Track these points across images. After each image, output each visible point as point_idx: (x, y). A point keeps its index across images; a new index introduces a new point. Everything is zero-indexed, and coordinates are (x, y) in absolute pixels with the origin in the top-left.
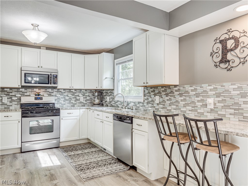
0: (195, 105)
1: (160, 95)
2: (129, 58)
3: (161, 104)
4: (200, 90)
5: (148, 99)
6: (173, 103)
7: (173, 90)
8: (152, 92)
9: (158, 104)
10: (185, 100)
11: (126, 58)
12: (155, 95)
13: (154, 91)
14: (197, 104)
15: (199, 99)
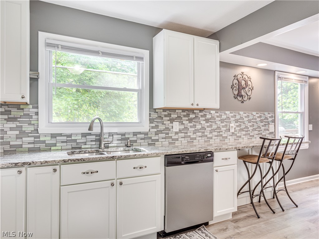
0: (221, 131)
1: (180, 120)
2: (103, 47)
3: (181, 133)
4: (224, 117)
5: (157, 126)
6: (198, 130)
7: (198, 116)
8: (165, 116)
9: (176, 133)
10: (211, 126)
11: (96, 46)
12: (172, 121)
13: (169, 115)
14: (222, 129)
15: (223, 124)
